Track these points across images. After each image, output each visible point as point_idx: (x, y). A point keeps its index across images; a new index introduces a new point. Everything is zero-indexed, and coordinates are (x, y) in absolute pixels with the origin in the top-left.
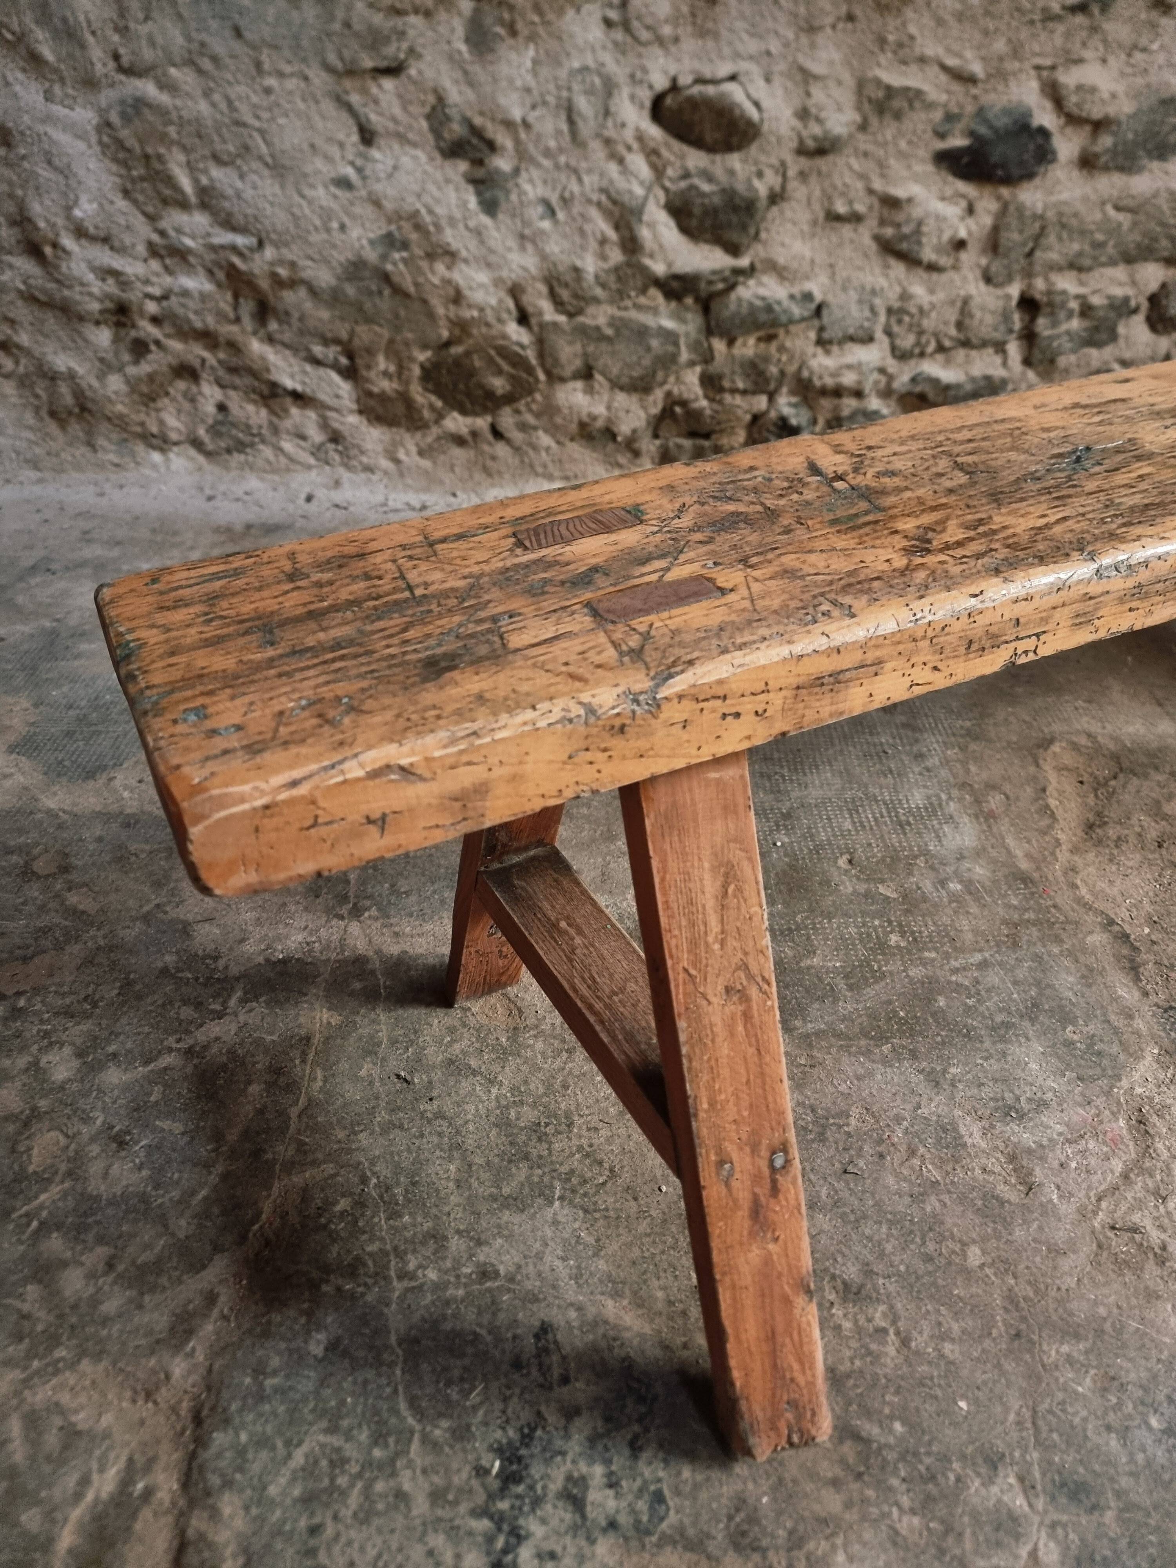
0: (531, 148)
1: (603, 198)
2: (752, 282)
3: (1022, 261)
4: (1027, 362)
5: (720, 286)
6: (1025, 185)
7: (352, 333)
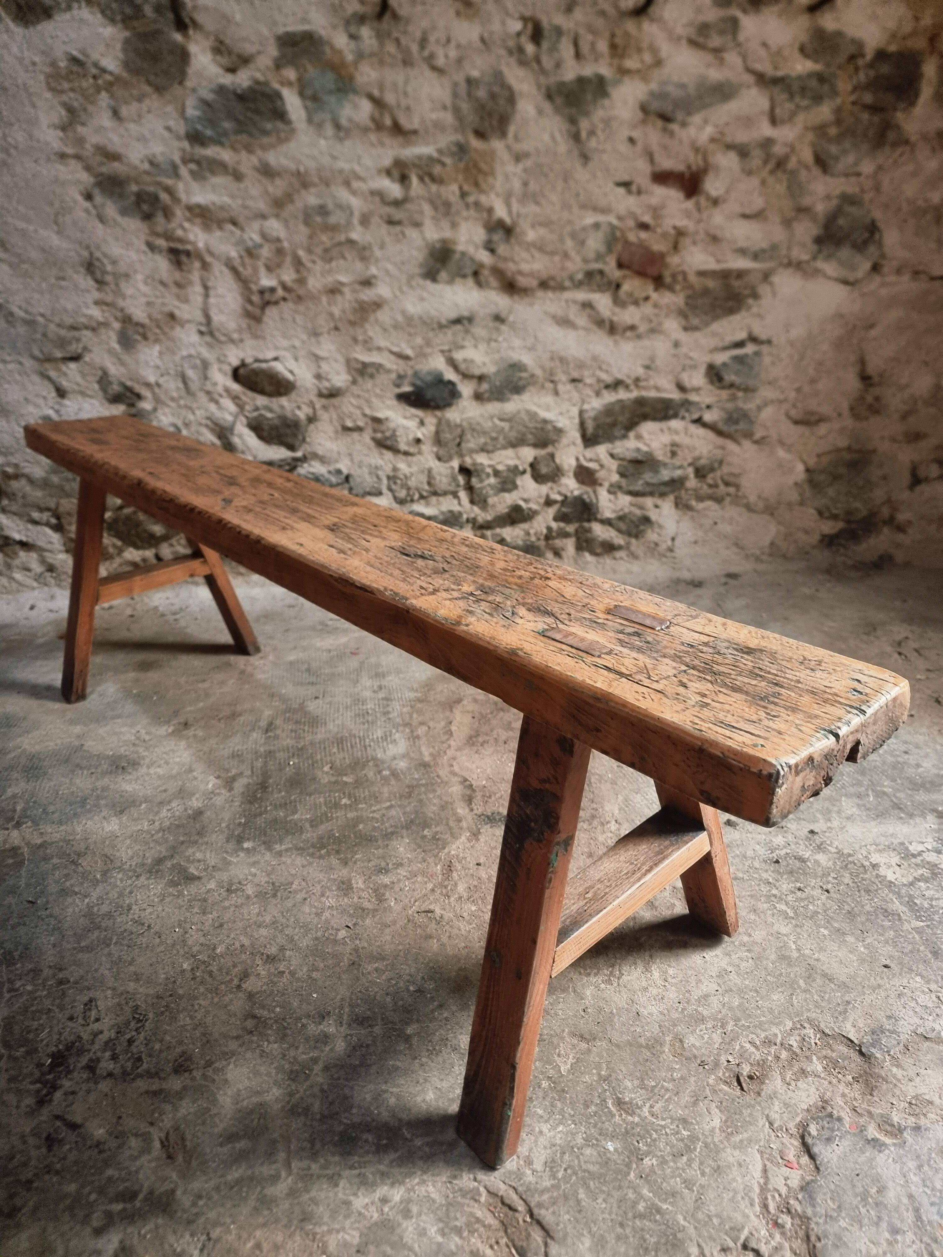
0: (163, 397)
1: (209, 423)
2: (305, 465)
3: (456, 449)
4: (472, 502)
6: (448, 409)
7: (58, 505)
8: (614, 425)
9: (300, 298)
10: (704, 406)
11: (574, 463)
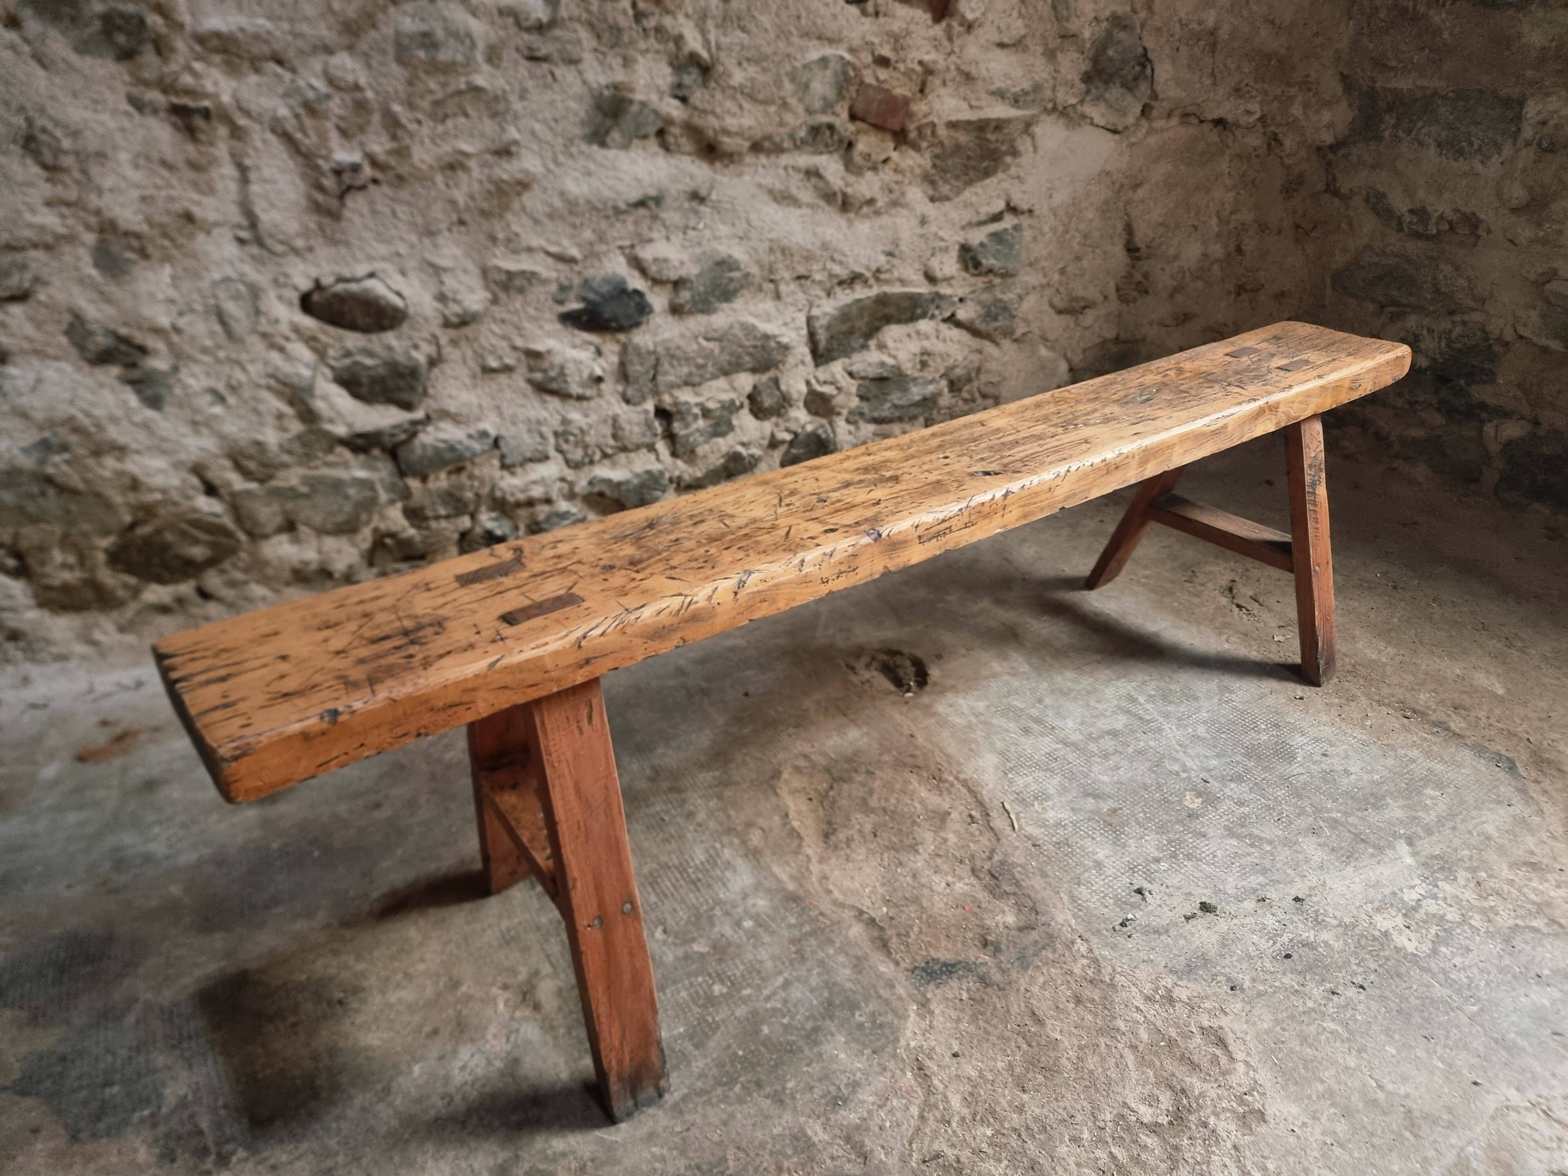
0: (187, 348)
1: (272, 382)
2: (430, 429)
3: (650, 385)
4: (674, 454)
5: (403, 437)
6: (635, 331)
8: (850, 332)
9: (400, 178)
10: (956, 299)
11: (804, 389)
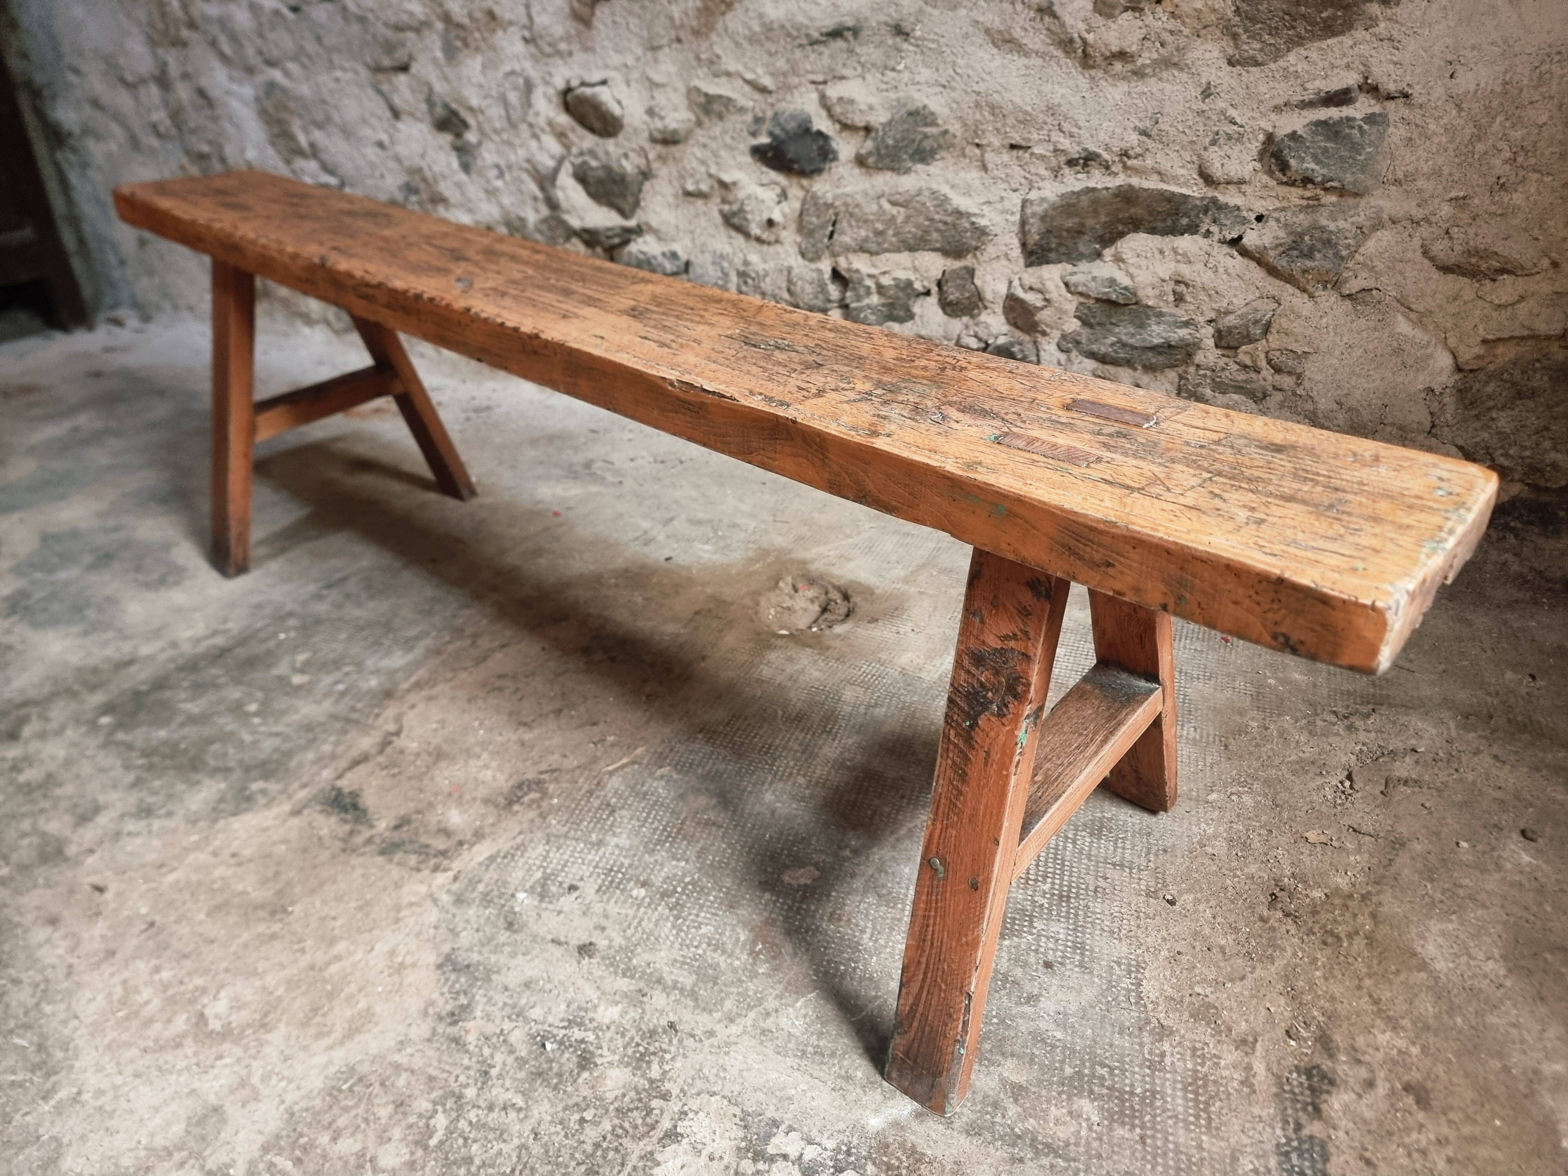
0: (486, 127)
1: (530, 167)
2: (640, 240)
3: (826, 242)
5: (616, 241)
10: (1252, 216)
11: (1003, 290)
